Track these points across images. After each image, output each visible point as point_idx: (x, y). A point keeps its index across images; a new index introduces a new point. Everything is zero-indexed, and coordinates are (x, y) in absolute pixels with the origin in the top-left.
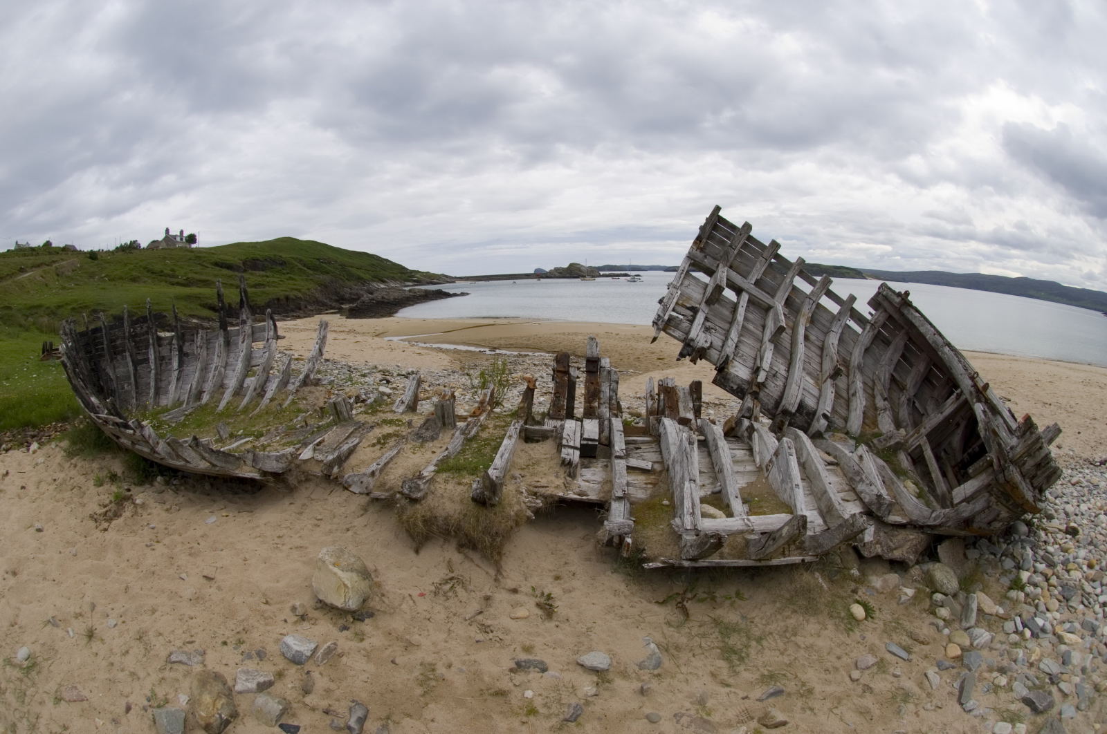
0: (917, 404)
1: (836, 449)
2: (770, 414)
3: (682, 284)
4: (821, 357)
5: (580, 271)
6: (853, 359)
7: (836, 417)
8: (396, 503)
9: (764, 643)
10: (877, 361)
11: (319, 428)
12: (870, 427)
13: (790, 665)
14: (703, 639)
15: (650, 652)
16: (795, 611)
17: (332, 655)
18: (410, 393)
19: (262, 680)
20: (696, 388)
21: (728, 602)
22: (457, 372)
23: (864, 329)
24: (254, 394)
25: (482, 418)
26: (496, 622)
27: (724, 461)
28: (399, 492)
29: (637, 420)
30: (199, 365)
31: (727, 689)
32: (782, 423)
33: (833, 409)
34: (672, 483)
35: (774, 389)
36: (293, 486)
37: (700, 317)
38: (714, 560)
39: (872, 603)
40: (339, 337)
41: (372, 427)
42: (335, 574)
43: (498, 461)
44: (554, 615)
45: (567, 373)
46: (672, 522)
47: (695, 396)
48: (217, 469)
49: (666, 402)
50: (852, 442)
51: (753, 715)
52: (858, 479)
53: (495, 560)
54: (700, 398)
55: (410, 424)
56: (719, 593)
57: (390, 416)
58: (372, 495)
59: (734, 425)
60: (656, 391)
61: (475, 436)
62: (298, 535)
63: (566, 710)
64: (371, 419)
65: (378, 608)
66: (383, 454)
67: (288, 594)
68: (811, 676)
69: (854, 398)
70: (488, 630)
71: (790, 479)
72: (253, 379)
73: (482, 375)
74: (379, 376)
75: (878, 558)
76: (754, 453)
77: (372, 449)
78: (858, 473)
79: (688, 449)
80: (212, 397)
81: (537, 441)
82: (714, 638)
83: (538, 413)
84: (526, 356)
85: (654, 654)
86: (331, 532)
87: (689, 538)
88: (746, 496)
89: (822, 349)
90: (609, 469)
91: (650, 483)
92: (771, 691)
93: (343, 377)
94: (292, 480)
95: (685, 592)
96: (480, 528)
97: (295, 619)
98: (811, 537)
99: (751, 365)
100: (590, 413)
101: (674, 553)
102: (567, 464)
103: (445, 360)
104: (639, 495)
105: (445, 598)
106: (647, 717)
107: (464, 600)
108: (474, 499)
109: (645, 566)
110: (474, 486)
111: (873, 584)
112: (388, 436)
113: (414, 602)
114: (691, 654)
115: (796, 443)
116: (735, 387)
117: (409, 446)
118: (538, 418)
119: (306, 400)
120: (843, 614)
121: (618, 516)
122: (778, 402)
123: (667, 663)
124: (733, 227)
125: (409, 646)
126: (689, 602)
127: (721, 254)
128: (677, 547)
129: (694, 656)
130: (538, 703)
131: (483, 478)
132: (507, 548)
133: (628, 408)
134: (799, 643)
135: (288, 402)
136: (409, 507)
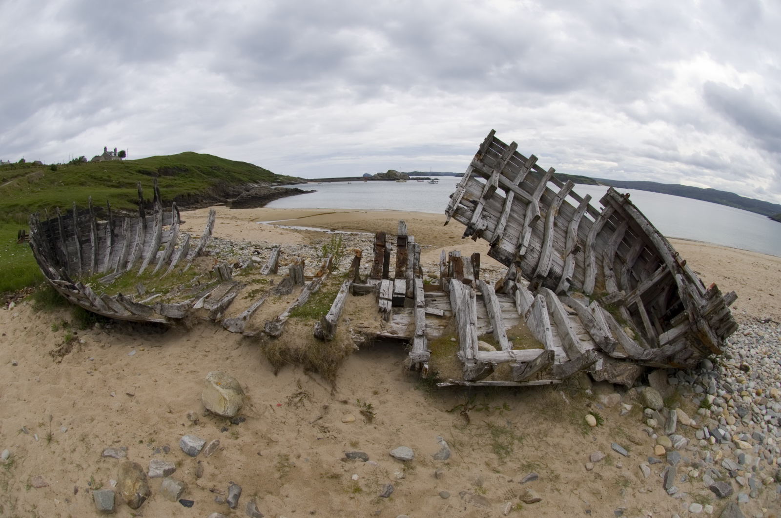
0: (634, 274)
1: (576, 303)
2: (528, 277)
3: (466, 184)
4: (566, 238)
5: (396, 175)
6: (588, 240)
7: (576, 281)
8: (261, 339)
9: (524, 441)
10: (605, 242)
11: (208, 286)
12: (600, 289)
13: (542, 458)
14: (480, 438)
15: (442, 447)
16: (546, 419)
17: (216, 449)
18: (273, 261)
19: (167, 468)
20: (476, 258)
21: (498, 411)
22: (308, 247)
23: (596, 219)
24: (164, 262)
25: (323, 278)
26: (332, 425)
27: (495, 310)
28: (262, 331)
29: (434, 280)
30: (125, 243)
31: (498, 475)
32: (537, 284)
33: (574, 275)
34: (458, 325)
35: (531, 260)
36: (189, 328)
37: (479, 208)
38: (488, 381)
39: (601, 414)
40: (225, 222)
41: (245, 285)
42: (218, 391)
43: (333, 309)
44: (373, 420)
45: (384, 246)
46: (458, 353)
47: (475, 264)
48: (136, 316)
49: (454, 267)
50: (587, 299)
51: (516, 494)
52: (591, 325)
53: (331, 380)
54: (478, 265)
55: (272, 282)
56: (492, 405)
57: (258, 277)
58: (244, 334)
59: (502, 285)
60: (447, 260)
61: (317, 291)
62: (193, 363)
63: (382, 489)
64: (245, 279)
65: (248, 414)
66: (252, 304)
67: (185, 406)
68: (558, 466)
69: (589, 267)
70: (326, 430)
71: (543, 324)
72: (163, 252)
73: (324, 248)
74: (253, 249)
75: (606, 382)
76: (517, 305)
77: (244, 300)
78: (591, 321)
79: (469, 302)
80: (134, 266)
81: (362, 295)
82: (488, 438)
83: (364, 275)
84: (356, 235)
85: (445, 448)
86: (215, 360)
87: (470, 365)
88: (510, 335)
89: (566, 232)
90: (413, 315)
91: (442, 326)
92: (529, 476)
93: (227, 250)
94: (188, 323)
95: (466, 405)
96: (320, 357)
97: (190, 423)
98: (558, 366)
99: (515, 243)
100: (400, 275)
101: (459, 376)
102: (382, 311)
103: (299, 238)
104: (434, 333)
105: (296, 408)
106: (440, 494)
107: (309, 408)
108: (315, 336)
109: (438, 385)
110: (316, 327)
111: (602, 401)
112: (257, 291)
113: (274, 410)
114: (471, 449)
115: (547, 299)
116: (504, 258)
117: (271, 298)
118: (363, 278)
119: (200, 266)
120: (580, 422)
121: (419, 348)
122: (534, 269)
123: (454, 455)
124: (504, 145)
125: (270, 442)
126: (470, 411)
127: (495, 164)
128: (461, 372)
129: (473, 450)
130: (362, 483)
131: (322, 321)
132: (340, 371)
133: (428, 272)
134: (549, 442)
135: (187, 268)
136: (270, 342)
